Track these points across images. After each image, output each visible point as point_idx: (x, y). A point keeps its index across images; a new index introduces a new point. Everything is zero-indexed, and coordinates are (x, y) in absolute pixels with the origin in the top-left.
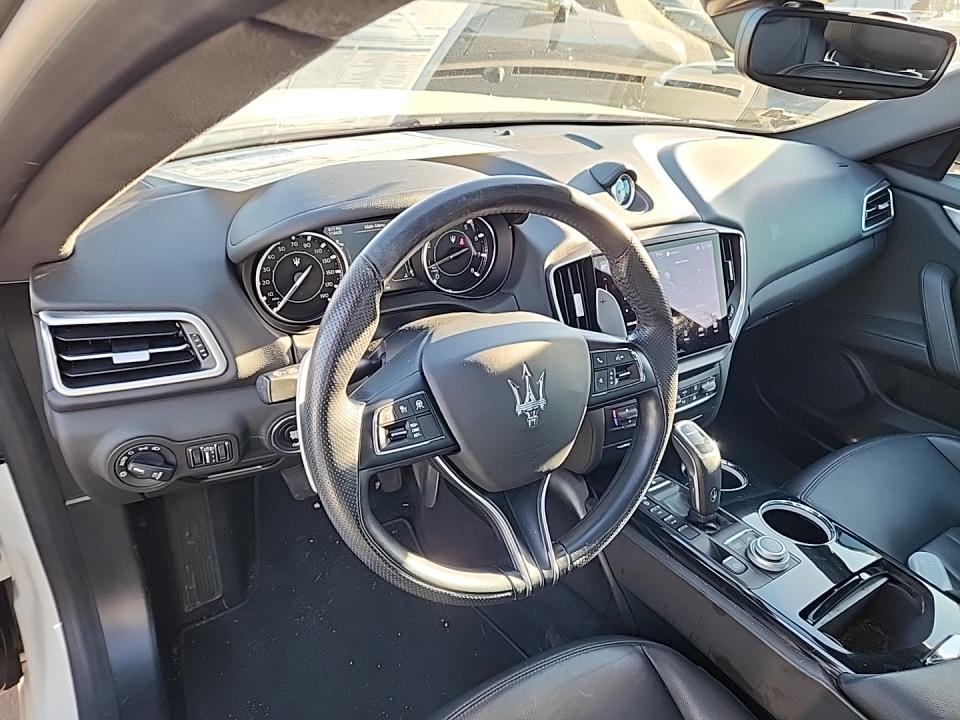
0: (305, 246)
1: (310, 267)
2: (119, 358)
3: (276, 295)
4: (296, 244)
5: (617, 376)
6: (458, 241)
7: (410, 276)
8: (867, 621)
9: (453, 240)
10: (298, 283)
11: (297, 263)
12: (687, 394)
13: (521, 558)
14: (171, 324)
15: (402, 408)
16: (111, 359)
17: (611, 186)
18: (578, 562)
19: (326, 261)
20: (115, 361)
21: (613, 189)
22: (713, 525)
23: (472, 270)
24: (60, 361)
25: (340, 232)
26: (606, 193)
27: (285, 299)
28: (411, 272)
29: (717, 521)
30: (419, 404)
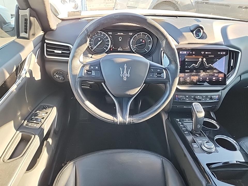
0: (102, 35)
1: (102, 41)
2: (56, 51)
3: (94, 46)
4: (100, 35)
5: (157, 75)
6: (142, 41)
7: (128, 48)
8: (240, 180)
9: (141, 40)
10: (98, 44)
11: (99, 39)
12: (205, 98)
13: (119, 115)
14: (68, 47)
15: (92, 67)
16: (54, 51)
17: (194, 31)
18: (134, 121)
19: (106, 40)
20: (55, 52)
21: (194, 32)
22: (198, 135)
23: (146, 49)
24: (46, 50)
25: (111, 34)
26: (191, 33)
27: (95, 47)
28: (129, 47)
29: (200, 134)
30: (97, 68)
